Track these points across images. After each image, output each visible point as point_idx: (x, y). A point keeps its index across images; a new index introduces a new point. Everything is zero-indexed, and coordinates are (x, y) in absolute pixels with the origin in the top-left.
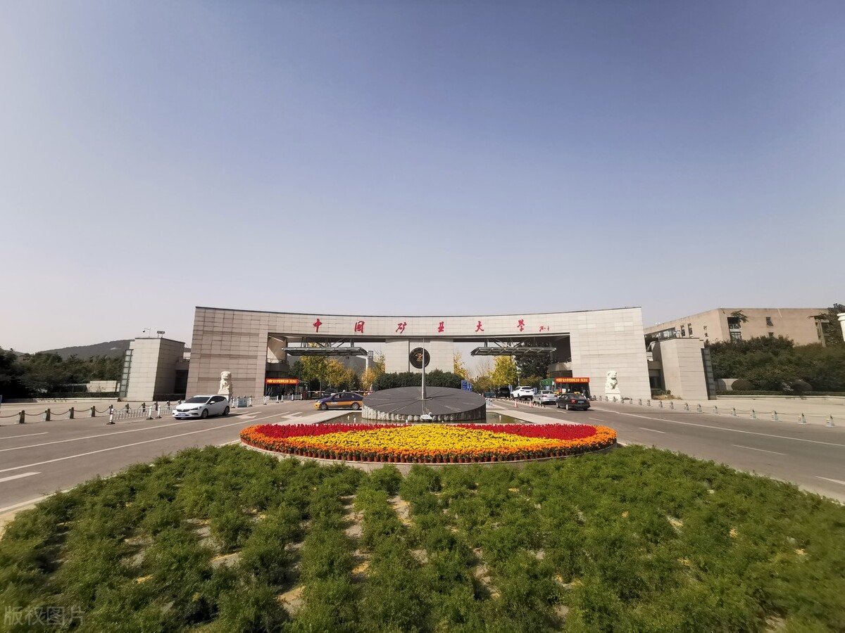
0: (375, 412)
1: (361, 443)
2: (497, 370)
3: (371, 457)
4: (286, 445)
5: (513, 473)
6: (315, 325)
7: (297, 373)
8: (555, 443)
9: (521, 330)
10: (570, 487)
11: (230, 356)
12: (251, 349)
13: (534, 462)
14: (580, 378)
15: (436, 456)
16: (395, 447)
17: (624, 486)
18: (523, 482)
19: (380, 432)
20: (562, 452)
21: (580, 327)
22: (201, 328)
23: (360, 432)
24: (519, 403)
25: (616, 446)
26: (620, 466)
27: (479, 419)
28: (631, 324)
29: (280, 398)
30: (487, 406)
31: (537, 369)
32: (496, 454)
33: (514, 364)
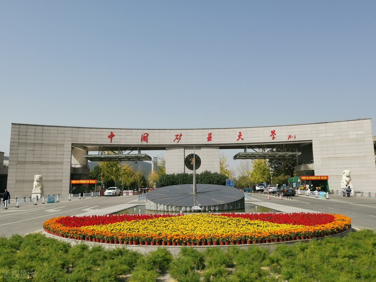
0: (156, 205)
1: (141, 230)
2: (254, 171)
3: (148, 241)
4: (79, 233)
5: (264, 254)
6: (109, 137)
7: (97, 175)
8: (300, 228)
9: (273, 138)
10: (313, 266)
11: (41, 163)
12: (58, 156)
13: (282, 244)
14: (320, 176)
15: (201, 240)
16: (168, 233)
17: (359, 264)
18: (273, 262)
19: (157, 221)
20: (307, 236)
21: (321, 135)
22: (17, 141)
23: (141, 221)
24: (271, 196)
25: (351, 230)
26: (355, 247)
27: (239, 209)
28: (362, 132)
29: (82, 195)
30: (246, 199)
31: (286, 170)
32: (251, 238)
33: (267, 165)
